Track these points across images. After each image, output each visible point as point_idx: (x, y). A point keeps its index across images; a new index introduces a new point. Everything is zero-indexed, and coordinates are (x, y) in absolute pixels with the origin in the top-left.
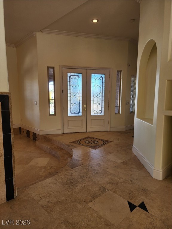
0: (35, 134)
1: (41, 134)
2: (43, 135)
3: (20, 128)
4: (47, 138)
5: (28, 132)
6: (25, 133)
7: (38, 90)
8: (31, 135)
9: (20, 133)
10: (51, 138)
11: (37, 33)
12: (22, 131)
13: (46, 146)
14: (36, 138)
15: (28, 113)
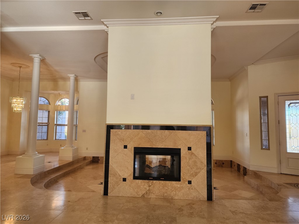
0: (245, 169)
1: (251, 169)
2: (253, 171)
3: (231, 161)
4: (257, 175)
5: (239, 166)
6: (236, 166)
7: (249, 121)
8: (242, 170)
9: (231, 167)
10: (261, 175)
11: (248, 67)
12: (233, 165)
13: (254, 182)
14: (246, 173)
15: (239, 145)
